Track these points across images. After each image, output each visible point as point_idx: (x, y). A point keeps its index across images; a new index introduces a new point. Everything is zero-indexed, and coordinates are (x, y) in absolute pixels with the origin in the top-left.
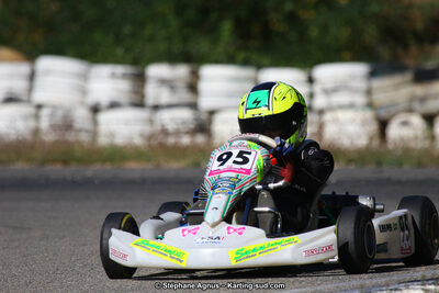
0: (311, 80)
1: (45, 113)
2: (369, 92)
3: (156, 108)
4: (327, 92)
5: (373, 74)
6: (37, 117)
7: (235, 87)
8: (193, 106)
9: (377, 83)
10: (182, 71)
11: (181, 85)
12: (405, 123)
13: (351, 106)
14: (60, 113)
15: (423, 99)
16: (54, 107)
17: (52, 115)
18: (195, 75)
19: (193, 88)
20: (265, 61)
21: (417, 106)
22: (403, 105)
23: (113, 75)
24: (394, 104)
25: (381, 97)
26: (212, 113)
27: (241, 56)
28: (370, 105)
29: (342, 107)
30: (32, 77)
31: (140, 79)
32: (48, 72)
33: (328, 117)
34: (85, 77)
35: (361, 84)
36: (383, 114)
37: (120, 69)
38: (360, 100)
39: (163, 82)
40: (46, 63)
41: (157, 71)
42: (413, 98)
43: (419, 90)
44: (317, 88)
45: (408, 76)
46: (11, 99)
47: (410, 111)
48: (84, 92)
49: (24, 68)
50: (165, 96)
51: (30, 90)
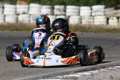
0: (91, 9)
1: (31, 16)
2: (104, 12)
3: (56, 15)
4: (95, 12)
5: (106, 8)
6: (30, 17)
7: (74, 11)
8: (65, 15)
9: (106, 10)
10: (62, 7)
11: (62, 10)
12: (113, 19)
13: (100, 15)
14: (35, 16)
15: (116, 14)
16: (33, 15)
17: (33, 17)
18: (65, 8)
19: (65, 11)
20: (81, 5)
21: (115, 15)
22: (112, 15)
23: (47, 8)
24: (110, 15)
25: (107, 13)
26: (69, 16)
27: (76, 3)
28: (105, 15)
29: (98, 15)
30: (29, 8)
31: (53, 9)
32: (32, 7)
33: (95, 18)
34: (40, 8)
35: (103, 10)
36: (108, 17)
37: (48, 6)
38: (102, 14)
39: (58, 9)
40: (32, 5)
41: (57, 7)
42: (114, 13)
43: (116, 11)
44: (93, 11)
45: (113, 8)
46: (24, 13)
47: (114, 16)
48: (40, 12)
49: (27, 6)
50: (58, 13)
51: (28, 11)
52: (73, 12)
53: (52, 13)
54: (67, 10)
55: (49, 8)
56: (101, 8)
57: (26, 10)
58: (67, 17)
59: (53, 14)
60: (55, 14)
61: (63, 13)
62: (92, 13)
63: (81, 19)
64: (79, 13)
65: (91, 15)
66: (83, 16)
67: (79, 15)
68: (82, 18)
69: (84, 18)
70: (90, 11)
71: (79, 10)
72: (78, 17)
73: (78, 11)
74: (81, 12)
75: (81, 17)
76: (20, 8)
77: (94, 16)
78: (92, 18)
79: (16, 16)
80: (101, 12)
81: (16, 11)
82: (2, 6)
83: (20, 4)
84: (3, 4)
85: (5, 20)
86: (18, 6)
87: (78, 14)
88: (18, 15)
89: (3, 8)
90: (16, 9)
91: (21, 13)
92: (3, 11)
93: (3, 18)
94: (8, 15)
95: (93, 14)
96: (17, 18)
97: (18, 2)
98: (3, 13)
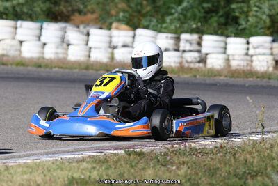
52: (214, 47)
53: (176, 48)
54: (204, 43)
55: (171, 38)
56: (266, 42)
57: (128, 40)
58: (204, 56)
59: (177, 50)
60: (181, 49)
61: (196, 47)
62: (248, 49)
63: (228, 60)
64: (226, 49)
65: (247, 54)
66: (233, 55)
67: (225, 53)
68: (231, 58)
69: (234, 59)
70: (246, 46)
71: (226, 44)
72: (224, 56)
73: (223, 45)
74: (228, 46)
75: (228, 56)
76: (119, 36)
77: (252, 56)
78: (249, 58)
79: (110, 50)
80: (265, 48)
81: (110, 42)
82: (85, 32)
83: (117, 28)
84: (88, 28)
85: (89, 56)
86: (114, 32)
87: (222, 50)
88: (114, 48)
89: (88, 34)
90: (111, 37)
91: (120, 44)
92: (88, 41)
93: (87, 53)
94: (95, 48)
95: (251, 52)
96: (112, 54)
97: (114, 25)
98: (87, 45)
